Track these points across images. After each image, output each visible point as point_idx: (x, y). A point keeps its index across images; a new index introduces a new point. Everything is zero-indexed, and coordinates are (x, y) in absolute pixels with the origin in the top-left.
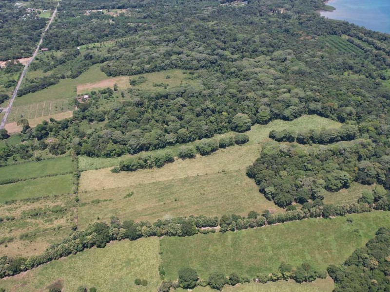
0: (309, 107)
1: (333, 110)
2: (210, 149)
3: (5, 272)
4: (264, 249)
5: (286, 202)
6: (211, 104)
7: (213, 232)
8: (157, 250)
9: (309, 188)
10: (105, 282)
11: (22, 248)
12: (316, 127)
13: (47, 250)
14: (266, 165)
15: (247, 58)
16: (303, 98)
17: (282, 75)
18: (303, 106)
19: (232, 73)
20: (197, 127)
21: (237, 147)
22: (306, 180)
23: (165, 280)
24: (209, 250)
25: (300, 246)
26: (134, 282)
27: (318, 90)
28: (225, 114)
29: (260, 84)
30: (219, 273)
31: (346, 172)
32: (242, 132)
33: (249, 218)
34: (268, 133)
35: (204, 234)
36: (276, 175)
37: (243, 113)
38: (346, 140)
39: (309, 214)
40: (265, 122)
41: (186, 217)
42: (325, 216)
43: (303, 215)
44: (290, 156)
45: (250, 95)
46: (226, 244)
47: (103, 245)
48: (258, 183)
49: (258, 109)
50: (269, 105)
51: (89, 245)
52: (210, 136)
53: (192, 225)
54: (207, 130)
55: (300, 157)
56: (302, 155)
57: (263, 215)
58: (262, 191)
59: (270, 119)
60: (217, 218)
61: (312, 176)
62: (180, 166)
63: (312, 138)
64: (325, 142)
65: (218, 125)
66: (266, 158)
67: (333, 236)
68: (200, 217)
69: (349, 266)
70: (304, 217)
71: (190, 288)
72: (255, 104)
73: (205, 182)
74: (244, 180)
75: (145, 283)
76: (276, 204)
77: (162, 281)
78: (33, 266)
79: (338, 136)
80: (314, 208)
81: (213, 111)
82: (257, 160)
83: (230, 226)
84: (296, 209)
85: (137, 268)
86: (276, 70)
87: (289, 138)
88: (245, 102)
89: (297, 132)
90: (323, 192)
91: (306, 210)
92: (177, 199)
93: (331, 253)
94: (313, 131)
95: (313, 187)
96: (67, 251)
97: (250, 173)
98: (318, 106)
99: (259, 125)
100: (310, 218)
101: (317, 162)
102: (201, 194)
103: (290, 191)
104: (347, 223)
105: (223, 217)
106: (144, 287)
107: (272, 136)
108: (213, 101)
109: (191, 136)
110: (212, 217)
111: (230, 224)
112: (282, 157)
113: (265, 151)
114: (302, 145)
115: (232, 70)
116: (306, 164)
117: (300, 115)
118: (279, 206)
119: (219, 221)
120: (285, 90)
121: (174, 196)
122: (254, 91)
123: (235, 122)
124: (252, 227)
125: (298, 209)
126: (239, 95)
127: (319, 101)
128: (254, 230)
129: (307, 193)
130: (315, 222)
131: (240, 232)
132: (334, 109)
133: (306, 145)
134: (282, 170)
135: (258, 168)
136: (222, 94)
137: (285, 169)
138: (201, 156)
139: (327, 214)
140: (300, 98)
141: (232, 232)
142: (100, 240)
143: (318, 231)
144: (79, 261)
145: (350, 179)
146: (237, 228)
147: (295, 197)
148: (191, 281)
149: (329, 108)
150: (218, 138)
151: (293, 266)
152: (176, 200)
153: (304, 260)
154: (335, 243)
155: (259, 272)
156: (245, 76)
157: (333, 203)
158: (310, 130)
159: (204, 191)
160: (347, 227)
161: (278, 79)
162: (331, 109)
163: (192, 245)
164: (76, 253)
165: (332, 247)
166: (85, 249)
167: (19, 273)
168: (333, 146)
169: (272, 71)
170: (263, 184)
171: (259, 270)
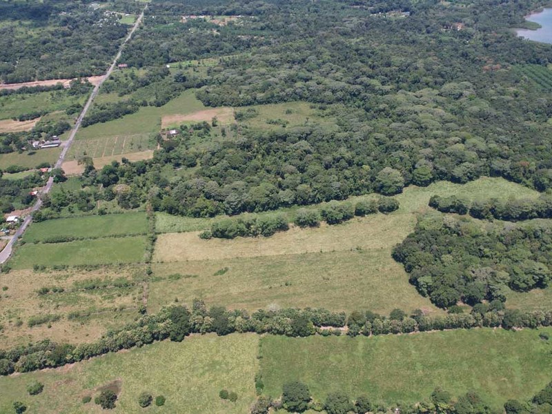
0: (493, 166)
1: (527, 172)
2: (341, 215)
3: (45, 362)
4: (411, 366)
5: (449, 300)
6: (347, 152)
7: (338, 334)
8: (254, 352)
9: (485, 282)
10: (178, 390)
11: (70, 331)
12: (501, 195)
13: (103, 337)
14: (422, 245)
15: (404, 91)
16: (484, 152)
17: (454, 117)
18: (483, 164)
19: (381, 110)
20: (325, 184)
21: (380, 215)
22: (481, 272)
23: (263, 395)
24: (330, 359)
25: (465, 366)
26: (218, 394)
27: (508, 141)
28: (366, 167)
29: (421, 128)
30: (341, 394)
31: (542, 264)
32: (390, 194)
33: (391, 318)
34: (428, 200)
35: (324, 335)
36: (436, 260)
37: (393, 168)
38: (546, 217)
39: (482, 321)
40: (425, 184)
41: (299, 310)
42: (506, 326)
43: (472, 321)
44: (458, 234)
45: (404, 143)
46: (354, 353)
47: (179, 338)
48: (409, 269)
49: (415, 163)
50: (432, 159)
51: (161, 337)
52: (343, 197)
53: (308, 322)
54: (339, 188)
55: (474, 237)
56: (476, 234)
57: (413, 317)
58: (414, 281)
59: (432, 180)
60: (344, 314)
61: (491, 266)
62: (297, 236)
63: (493, 210)
64: (512, 218)
65: (355, 182)
66: (423, 235)
67: (517, 357)
68: (320, 311)
69: (540, 404)
70: (474, 325)
71: (298, 411)
72: (411, 157)
73: (331, 262)
74: (388, 264)
75: (234, 398)
76: (433, 302)
77: (258, 397)
78: (82, 357)
79: (532, 211)
80: (490, 313)
81: (350, 163)
82: (408, 237)
83: (363, 327)
84: (462, 312)
85: (225, 375)
86: (446, 110)
87: (459, 209)
88: (397, 152)
89: (472, 200)
90: (506, 291)
91: (478, 315)
92: (289, 283)
93: (512, 382)
94: (496, 200)
95: (490, 281)
96: (129, 341)
97: (398, 255)
98: (506, 165)
99: (415, 186)
100: (483, 327)
101: (499, 245)
102: (324, 279)
103: (456, 285)
104: (540, 339)
105: (353, 314)
106: (232, 403)
107: (433, 204)
108: (350, 148)
109: (315, 196)
110: (337, 312)
111: (362, 325)
112: (446, 235)
113: (422, 224)
114: (477, 219)
115: (381, 107)
116: (482, 247)
117: (478, 177)
118: (437, 305)
119: (347, 319)
120: (457, 139)
121: (284, 278)
122: (411, 138)
123: (380, 179)
124: (396, 332)
125: (467, 312)
126: (390, 143)
127: (507, 158)
128: (398, 337)
129: (481, 290)
130: (490, 333)
131: (376, 337)
132: (530, 171)
133: (484, 220)
134: (445, 254)
135: (410, 247)
136: (365, 139)
137: (449, 253)
138: (328, 225)
139: (510, 324)
140: (479, 152)
141: (364, 337)
142: (176, 330)
143: (493, 347)
144: (145, 356)
145: (548, 275)
146: (373, 332)
147: (463, 295)
148: (299, 401)
149: (522, 168)
150: (354, 201)
151: (452, 395)
152: (287, 285)
153: (470, 388)
154: (520, 369)
155: (401, 399)
156: (399, 116)
157: (519, 308)
158: (492, 199)
159: (329, 274)
160: (539, 346)
161: (447, 122)
162: (525, 172)
163: (305, 351)
164: (141, 345)
165: (514, 373)
166: (155, 341)
167: (64, 365)
168: (524, 225)
169: (440, 110)
170: (416, 271)
171: (401, 395)
